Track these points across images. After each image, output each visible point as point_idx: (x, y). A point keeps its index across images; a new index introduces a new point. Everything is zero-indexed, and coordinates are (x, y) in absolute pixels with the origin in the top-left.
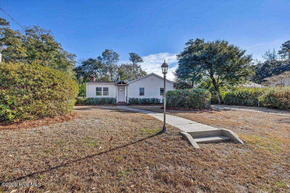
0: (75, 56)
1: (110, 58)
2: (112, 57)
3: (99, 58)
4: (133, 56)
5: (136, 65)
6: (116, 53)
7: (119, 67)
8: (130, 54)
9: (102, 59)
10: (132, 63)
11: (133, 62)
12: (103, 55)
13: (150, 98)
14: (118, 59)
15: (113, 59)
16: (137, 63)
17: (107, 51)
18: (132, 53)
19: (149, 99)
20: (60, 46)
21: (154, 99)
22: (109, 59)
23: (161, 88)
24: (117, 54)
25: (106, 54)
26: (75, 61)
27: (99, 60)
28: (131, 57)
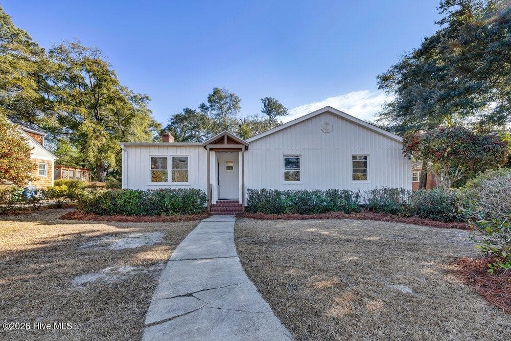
0: (147, 98)
1: (224, 106)
2: (228, 105)
3: (202, 107)
4: (269, 103)
5: (275, 121)
6: (235, 95)
7: (240, 122)
8: (264, 101)
9: (208, 108)
10: (267, 117)
11: (269, 115)
12: (210, 101)
13: (324, 189)
14: (240, 108)
15: (229, 108)
16: (276, 118)
17: (216, 92)
18: (267, 98)
19: (317, 191)
20: (113, 77)
21: (336, 192)
22: (221, 108)
23: (354, 157)
24: (236, 98)
25: (216, 98)
26: (148, 110)
27: (203, 111)
28: (265, 106)
